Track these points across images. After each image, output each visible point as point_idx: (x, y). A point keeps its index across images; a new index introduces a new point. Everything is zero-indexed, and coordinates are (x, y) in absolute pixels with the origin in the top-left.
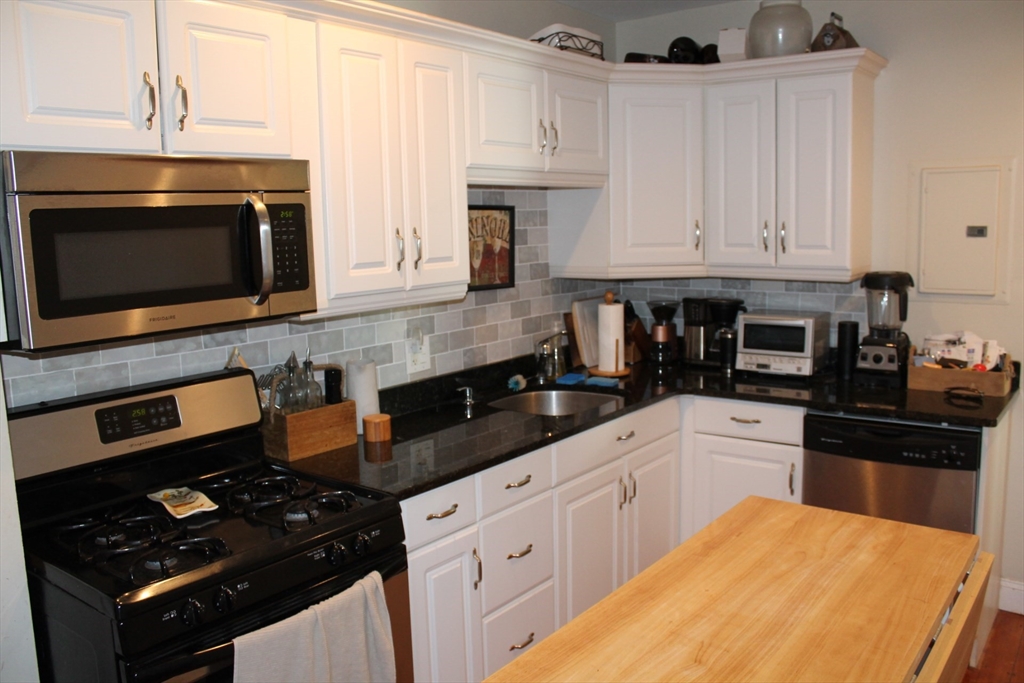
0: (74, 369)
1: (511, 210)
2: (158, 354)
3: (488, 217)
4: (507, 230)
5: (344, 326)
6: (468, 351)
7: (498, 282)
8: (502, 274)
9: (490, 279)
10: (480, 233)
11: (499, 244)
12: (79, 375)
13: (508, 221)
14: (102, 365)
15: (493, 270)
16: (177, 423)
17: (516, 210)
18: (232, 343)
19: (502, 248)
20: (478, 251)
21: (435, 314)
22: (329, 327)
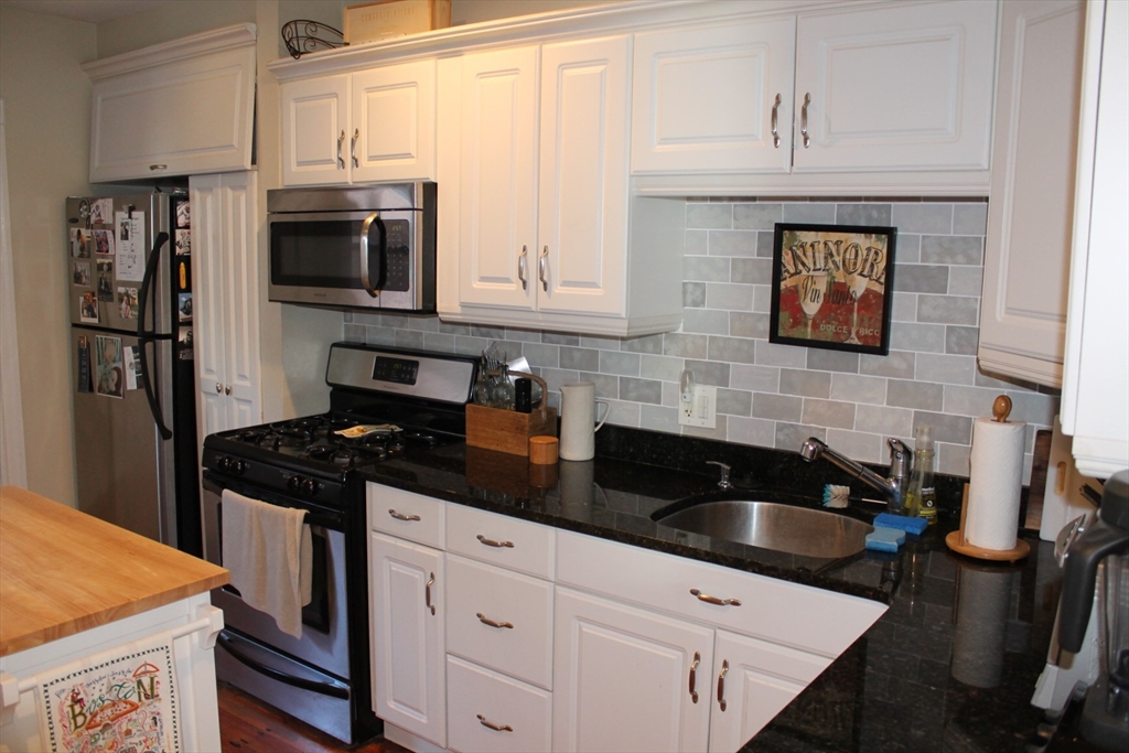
0: (395, 329)
1: (889, 233)
2: (441, 331)
3: (838, 243)
4: (883, 265)
5: (601, 348)
6: (785, 426)
7: (856, 341)
8: (865, 332)
9: (837, 333)
10: (821, 264)
11: (859, 286)
12: (397, 333)
13: (885, 251)
14: (408, 330)
15: (848, 322)
16: (412, 382)
17: (900, 233)
18: (492, 337)
19: (868, 291)
20: (816, 291)
21: (731, 363)
22: (584, 344)
